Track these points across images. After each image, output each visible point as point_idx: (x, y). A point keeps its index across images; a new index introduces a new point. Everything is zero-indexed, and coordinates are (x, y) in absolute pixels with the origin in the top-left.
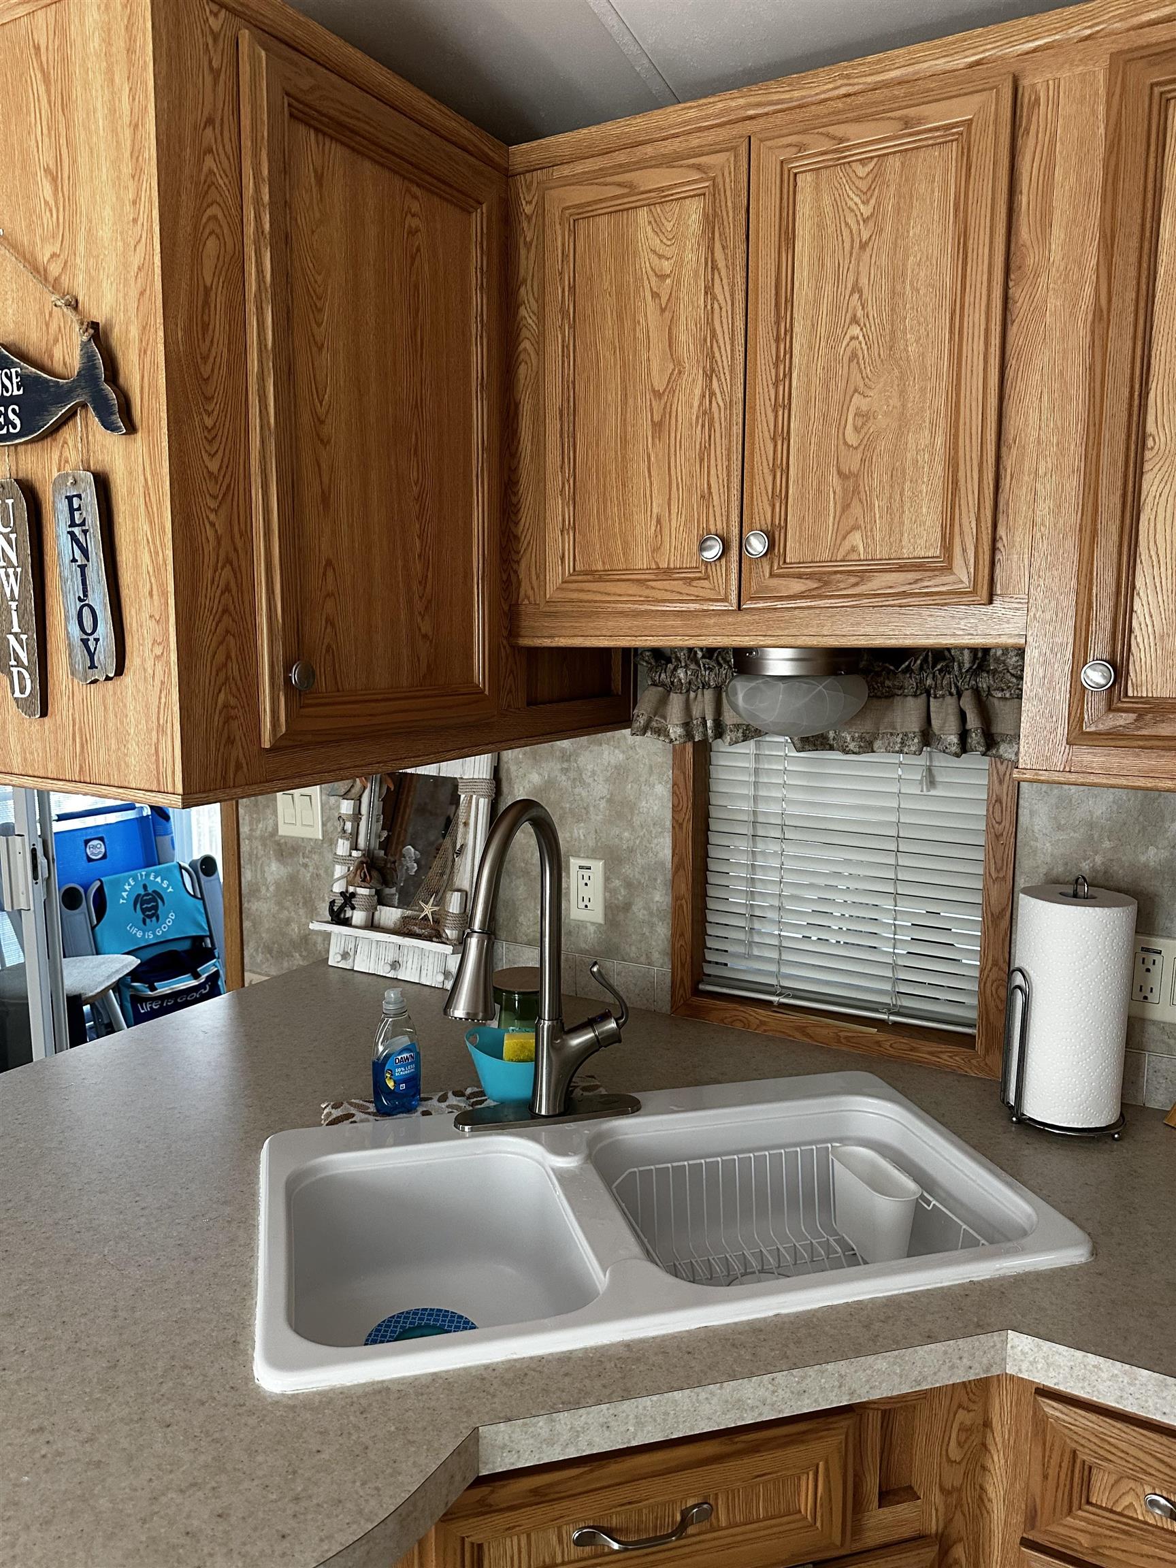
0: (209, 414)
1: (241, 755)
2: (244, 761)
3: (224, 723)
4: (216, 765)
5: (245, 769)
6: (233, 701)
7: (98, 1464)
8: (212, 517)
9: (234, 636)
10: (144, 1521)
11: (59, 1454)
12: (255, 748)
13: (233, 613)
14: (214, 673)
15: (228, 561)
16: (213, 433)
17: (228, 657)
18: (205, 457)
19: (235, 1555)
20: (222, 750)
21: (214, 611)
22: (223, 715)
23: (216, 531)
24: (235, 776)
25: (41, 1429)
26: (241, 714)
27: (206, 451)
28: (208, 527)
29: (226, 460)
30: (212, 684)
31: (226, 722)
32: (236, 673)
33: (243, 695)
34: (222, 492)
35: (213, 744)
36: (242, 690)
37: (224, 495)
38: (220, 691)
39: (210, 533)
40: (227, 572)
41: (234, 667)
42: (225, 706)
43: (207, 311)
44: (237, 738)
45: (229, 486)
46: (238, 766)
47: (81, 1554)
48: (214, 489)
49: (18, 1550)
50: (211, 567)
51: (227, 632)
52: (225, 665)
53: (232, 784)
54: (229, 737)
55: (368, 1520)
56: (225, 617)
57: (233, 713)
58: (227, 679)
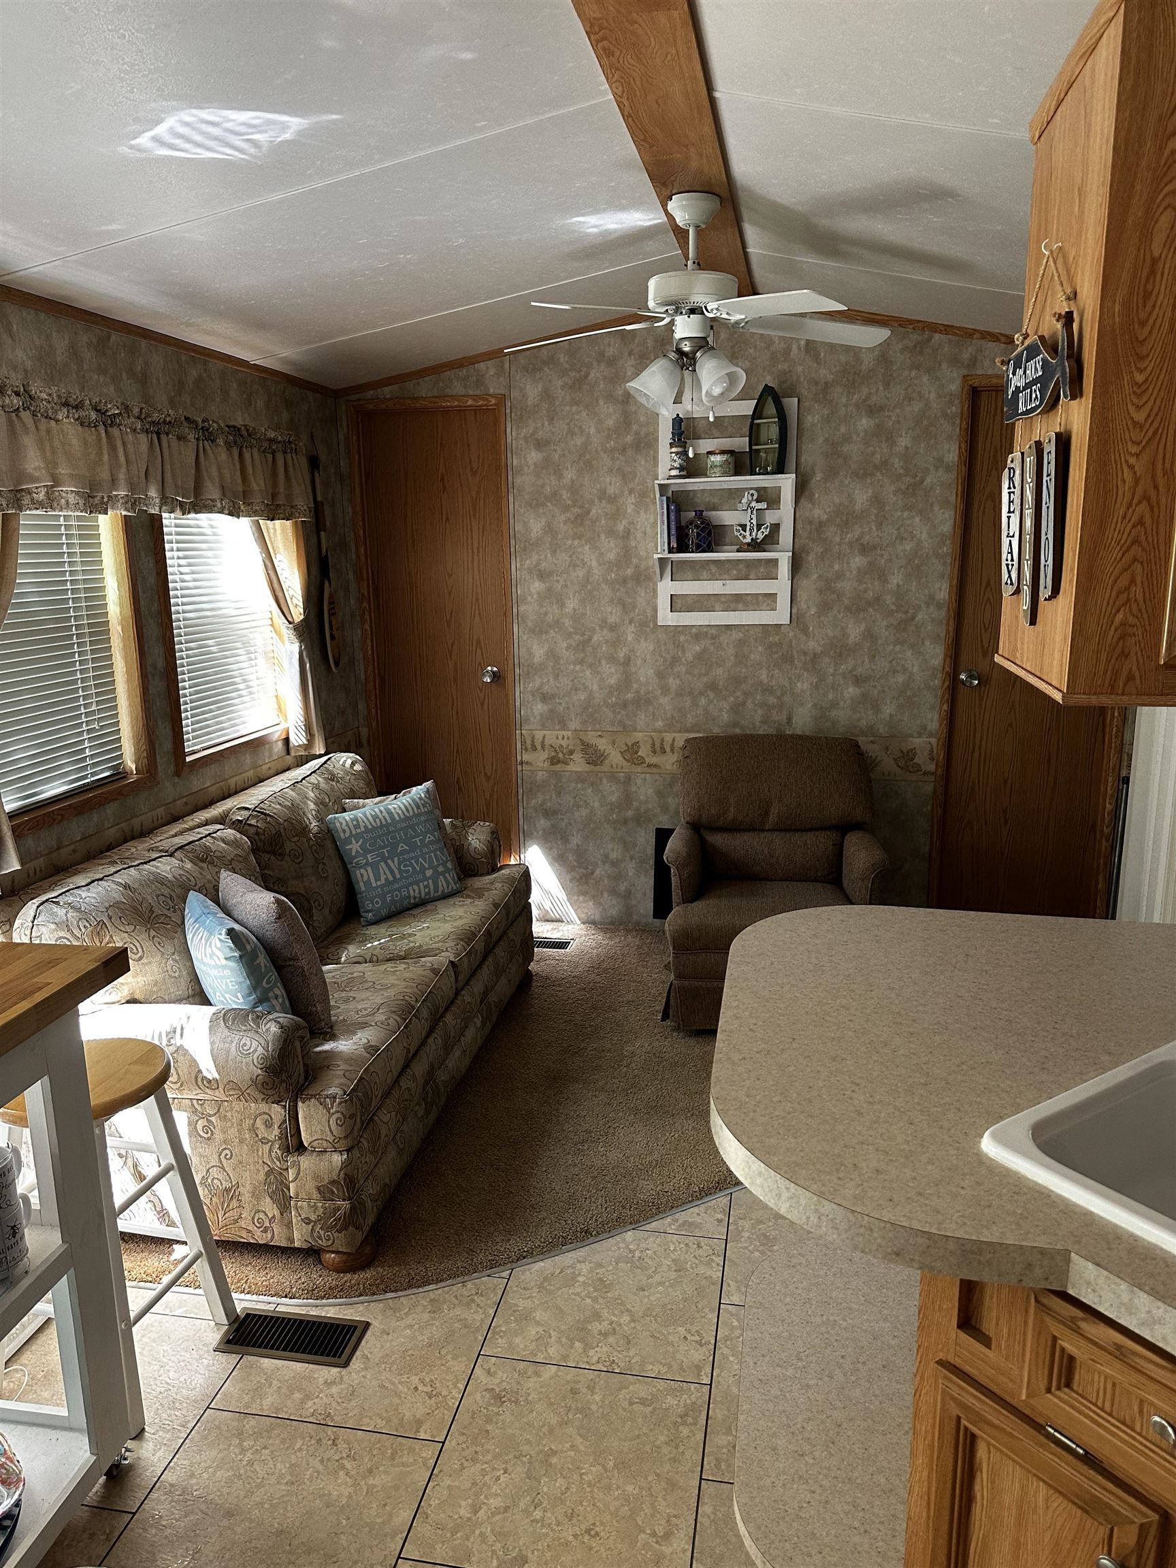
0: (1141, 371)
1: (1134, 668)
2: (1137, 675)
3: (1119, 639)
4: (1105, 673)
5: (1138, 681)
6: (1131, 620)
7: (860, 1114)
8: (1132, 460)
9: (1142, 563)
10: (846, 1146)
11: (851, 1098)
12: (1153, 663)
13: (1145, 544)
14: (1114, 594)
15: (1146, 497)
16: (1144, 387)
17: (1133, 581)
18: (1131, 409)
19: (861, 1188)
20: (1113, 661)
21: (1122, 542)
22: (1119, 631)
23: (1135, 473)
24: (1124, 686)
25: (858, 1085)
26: (1140, 632)
27: (1133, 404)
28: (1126, 470)
29: (1156, 409)
30: (1111, 603)
31: (1122, 637)
32: (1140, 597)
33: (1145, 616)
34: (1147, 438)
35: (1104, 656)
36: (1144, 611)
37: (1149, 440)
38: (1118, 611)
39: (1128, 475)
40: (1144, 507)
41: (1137, 591)
42: (1122, 624)
43: (1151, 281)
44: (1133, 654)
45: (1155, 433)
46: (1130, 677)
47: (806, 1137)
48: (1136, 435)
49: (789, 1117)
50: (1124, 504)
51: (1135, 560)
52: (1128, 588)
53: (1120, 692)
54: (1123, 652)
55: (938, 1229)
56: (1135, 547)
57: (1131, 630)
58: (1128, 600)
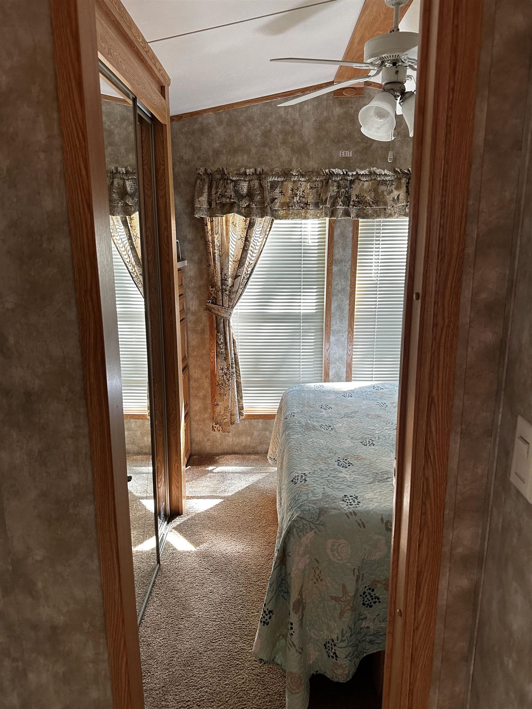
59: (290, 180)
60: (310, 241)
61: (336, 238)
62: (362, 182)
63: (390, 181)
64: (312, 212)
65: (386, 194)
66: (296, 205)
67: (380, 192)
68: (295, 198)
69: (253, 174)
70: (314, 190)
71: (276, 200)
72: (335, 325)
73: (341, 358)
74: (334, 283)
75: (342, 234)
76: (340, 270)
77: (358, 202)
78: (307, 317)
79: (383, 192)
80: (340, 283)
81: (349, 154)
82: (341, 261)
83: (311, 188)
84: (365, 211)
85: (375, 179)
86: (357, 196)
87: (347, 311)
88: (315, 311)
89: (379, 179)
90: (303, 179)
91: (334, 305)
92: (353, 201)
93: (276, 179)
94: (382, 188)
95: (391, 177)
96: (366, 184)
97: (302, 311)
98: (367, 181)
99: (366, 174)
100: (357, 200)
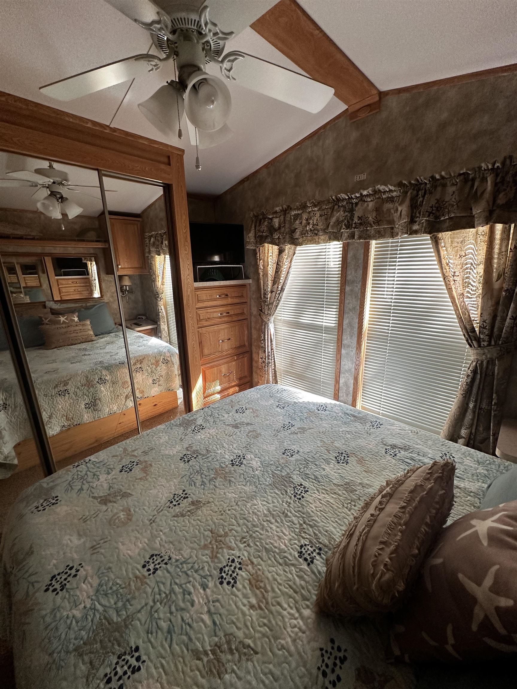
59: (306, 211)
60: (332, 263)
61: (349, 260)
62: (366, 203)
63: (397, 196)
64: (322, 237)
65: (393, 212)
66: (309, 233)
67: (385, 210)
68: (308, 226)
69: (281, 211)
70: (323, 218)
71: (297, 230)
72: (346, 341)
73: (350, 370)
74: (347, 301)
75: (355, 257)
76: (352, 290)
77: (361, 224)
78: (328, 330)
79: (389, 210)
80: (351, 302)
81: (363, 177)
82: (353, 282)
83: (321, 216)
84: (368, 233)
85: (379, 198)
86: (360, 218)
87: (356, 330)
88: (334, 325)
89: (384, 196)
90: (316, 209)
91: (346, 322)
92: (355, 223)
93: (296, 213)
94: (388, 206)
95: (397, 192)
96: (371, 204)
97: (324, 324)
98: (371, 201)
99: (370, 194)
100: (359, 222)
